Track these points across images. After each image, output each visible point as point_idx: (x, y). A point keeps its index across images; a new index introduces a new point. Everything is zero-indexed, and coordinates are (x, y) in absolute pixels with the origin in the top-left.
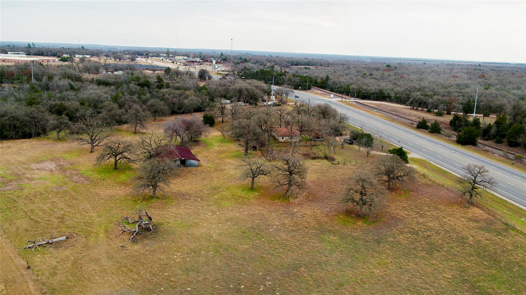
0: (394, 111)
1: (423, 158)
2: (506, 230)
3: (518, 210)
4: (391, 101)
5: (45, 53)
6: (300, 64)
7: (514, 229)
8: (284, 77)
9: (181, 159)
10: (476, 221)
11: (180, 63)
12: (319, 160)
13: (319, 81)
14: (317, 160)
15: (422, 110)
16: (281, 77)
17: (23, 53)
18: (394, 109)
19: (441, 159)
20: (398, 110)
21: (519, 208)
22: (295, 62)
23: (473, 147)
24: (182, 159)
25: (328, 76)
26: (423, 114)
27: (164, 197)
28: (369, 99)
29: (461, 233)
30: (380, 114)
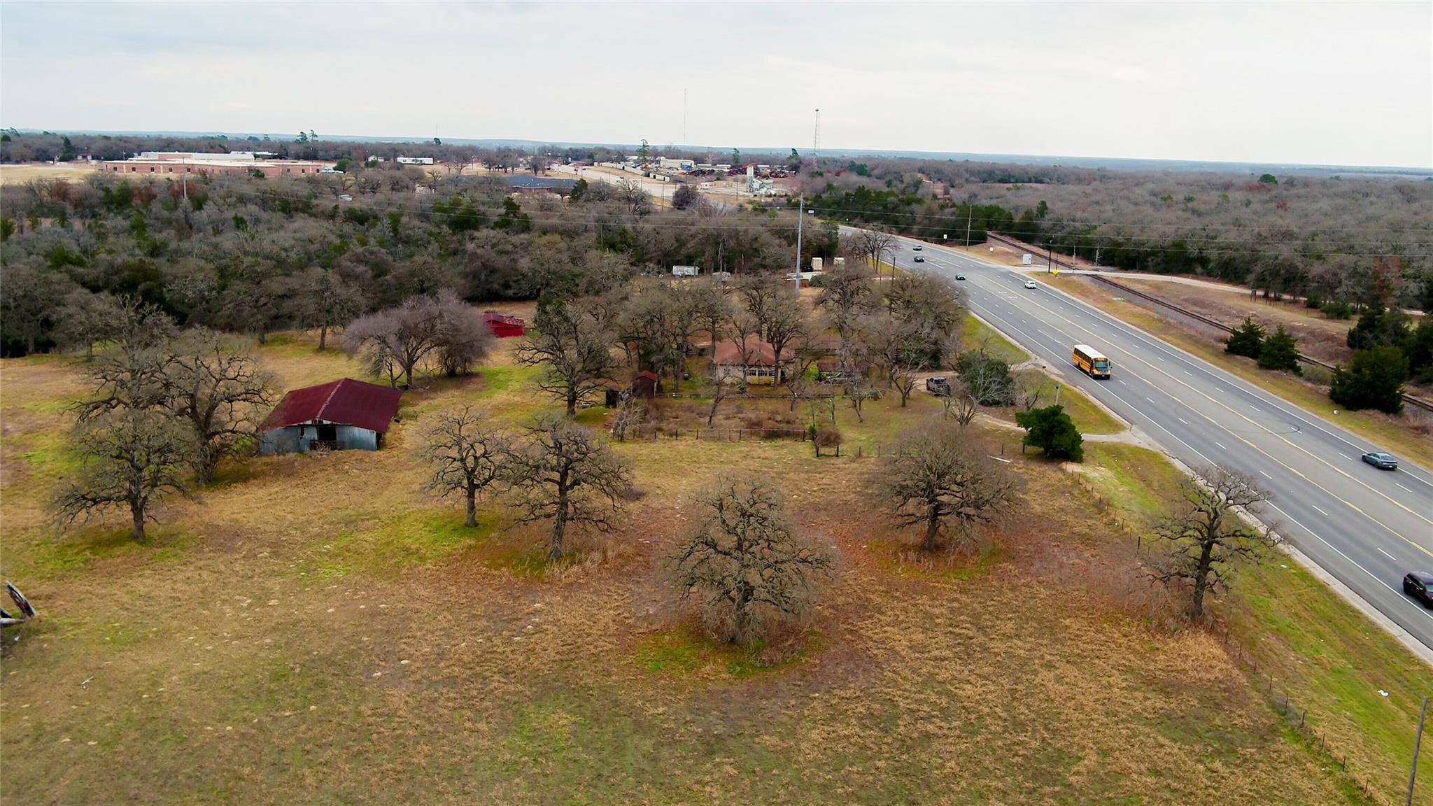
0: (1196, 303)
1: (1157, 447)
2: (1266, 735)
3: (1384, 654)
4: (1209, 275)
5: (321, 154)
6: (1012, 180)
7: (1302, 733)
8: (915, 207)
9: (320, 422)
10: (1167, 689)
11: (662, 177)
12: (788, 442)
13: (1018, 219)
14: (780, 442)
15: (1294, 302)
16: (907, 209)
17: (266, 153)
18: (1200, 297)
19: (1222, 451)
20: (1211, 299)
21: (1394, 647)
22: (998, 172)
23: (1382, 416)
24: (325, 422)
25: (1043, 203)
26: (1285, 313)
27: (169, 540)
28: (1144, 269)
29: (1066, 733)
30: (1139, 310)
